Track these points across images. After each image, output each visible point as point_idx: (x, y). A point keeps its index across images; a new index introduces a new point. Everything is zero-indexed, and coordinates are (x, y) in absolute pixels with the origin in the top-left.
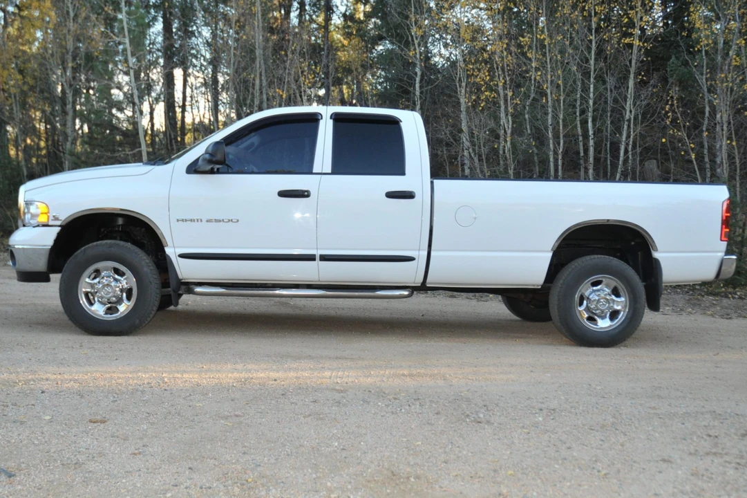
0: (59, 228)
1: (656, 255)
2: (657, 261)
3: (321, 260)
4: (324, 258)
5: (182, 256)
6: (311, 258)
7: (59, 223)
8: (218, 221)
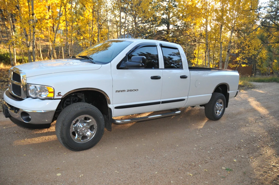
0: (60, 100)
1: (229, 92)
2: (229, 94)
3: (161, 103)
4: (163, 102)
5: (116, 108)
6: (158, 103)
7: (60, 97)
8: (131, 91)
